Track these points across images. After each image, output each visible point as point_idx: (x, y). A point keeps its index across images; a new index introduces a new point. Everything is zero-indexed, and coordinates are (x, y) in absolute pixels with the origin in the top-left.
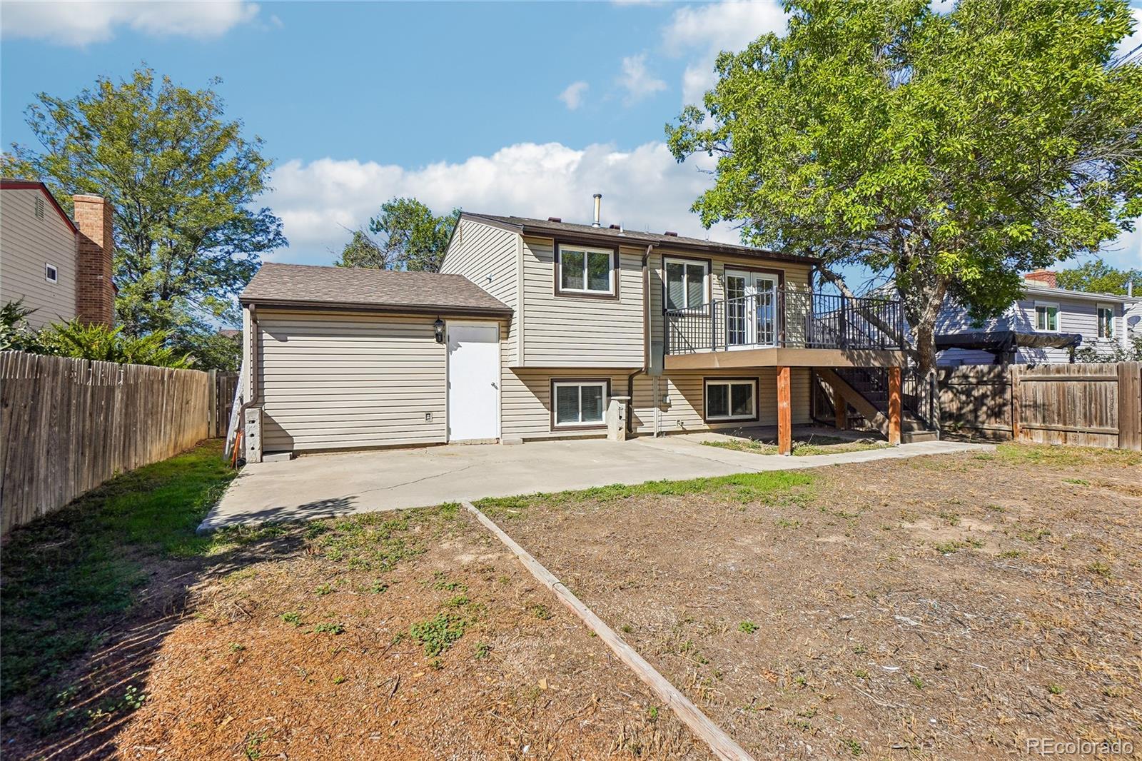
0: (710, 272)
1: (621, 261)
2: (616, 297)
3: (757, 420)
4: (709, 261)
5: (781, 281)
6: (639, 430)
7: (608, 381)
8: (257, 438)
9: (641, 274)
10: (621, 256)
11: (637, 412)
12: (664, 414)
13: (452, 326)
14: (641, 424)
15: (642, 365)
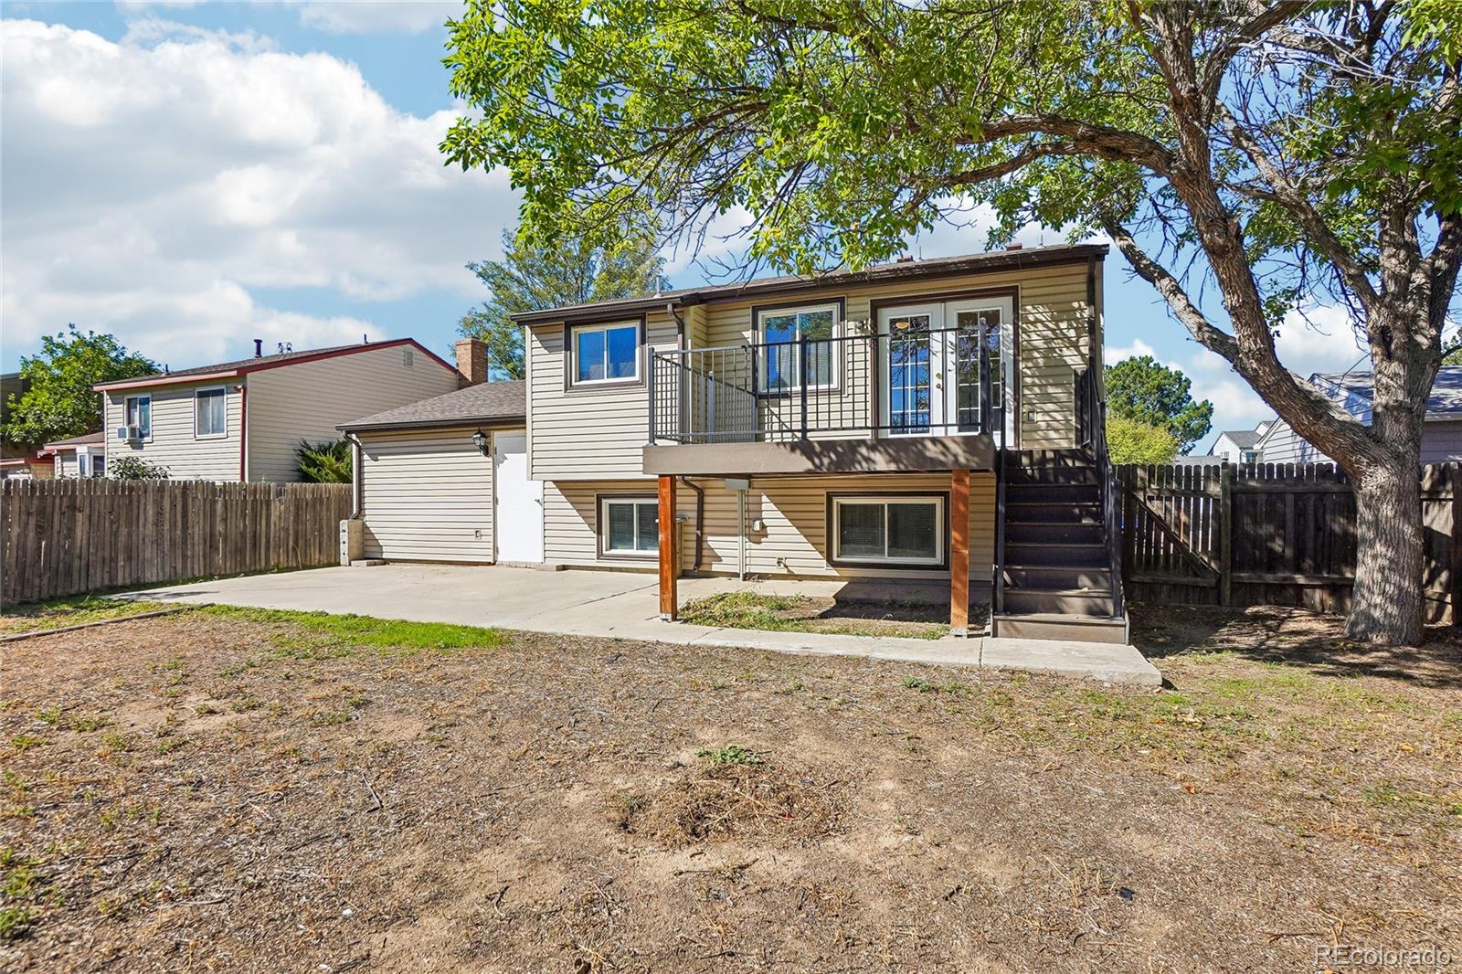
0: (842, 318)
1: (649, 334)
2: (641, 384)
3: (944, 568)
4: (841, 300)
6: (716, 567)
8: (346, 545)
11: (713, 542)
12: (754, 546)
13: (497, 437)
14: (718, 558)
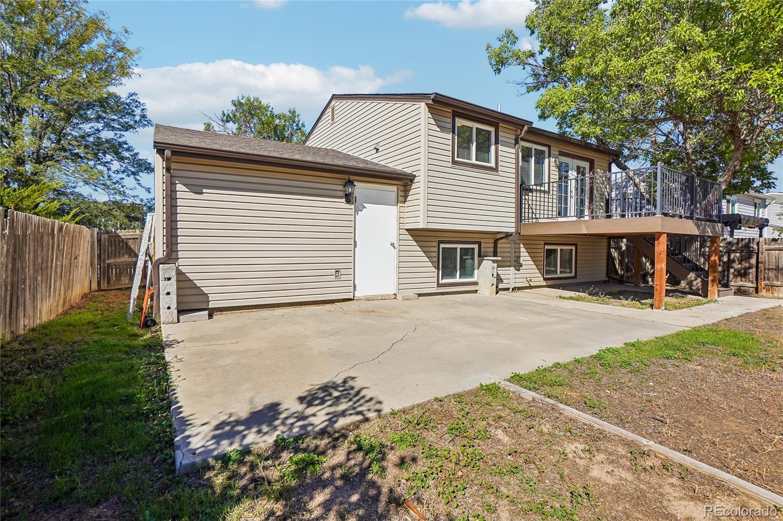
0: (549, 156)
1: (500, 138)
2: (495, 169)
3: (575, 277)
4: (549, 147)
5: (592, 168)
6: (500, 286)
7: (479, 244)
8: (174, 297)
9: (513, 151)
10: (500, 133)
11: (499, 271)
12: (517, 272)
13: (360, 188)
14: (502, 281)
15: (513, 230)
